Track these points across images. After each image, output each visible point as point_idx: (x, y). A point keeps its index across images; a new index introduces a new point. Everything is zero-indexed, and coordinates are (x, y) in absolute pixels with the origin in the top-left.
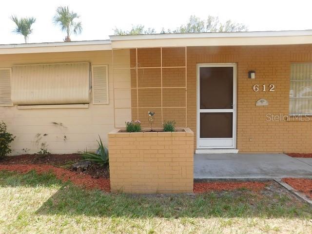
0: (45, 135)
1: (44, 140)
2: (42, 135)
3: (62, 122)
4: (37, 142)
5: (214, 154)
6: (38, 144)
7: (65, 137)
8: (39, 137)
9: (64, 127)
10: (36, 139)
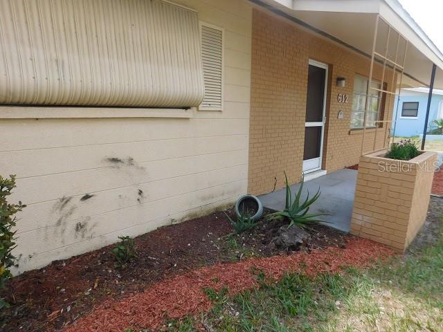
0: (86, 197)
1: (82, 212)
2: (76, 201)
3: (132, 156)
4: (59, 223)
5: (313, 179)
6: (63, 231)
7: (140, 192)
8: (67, 208)
9: (138, 168)
10: (57, 216)
